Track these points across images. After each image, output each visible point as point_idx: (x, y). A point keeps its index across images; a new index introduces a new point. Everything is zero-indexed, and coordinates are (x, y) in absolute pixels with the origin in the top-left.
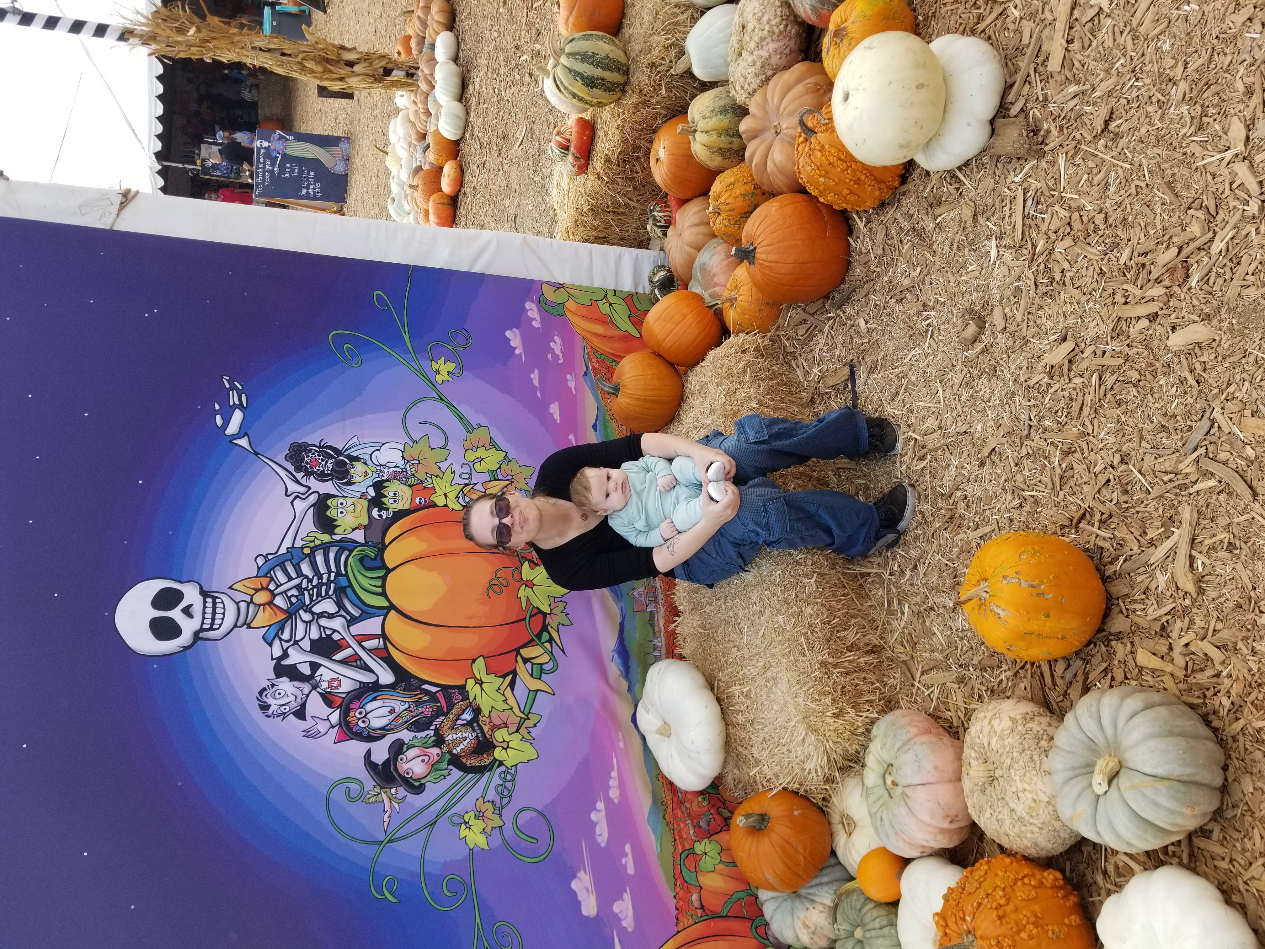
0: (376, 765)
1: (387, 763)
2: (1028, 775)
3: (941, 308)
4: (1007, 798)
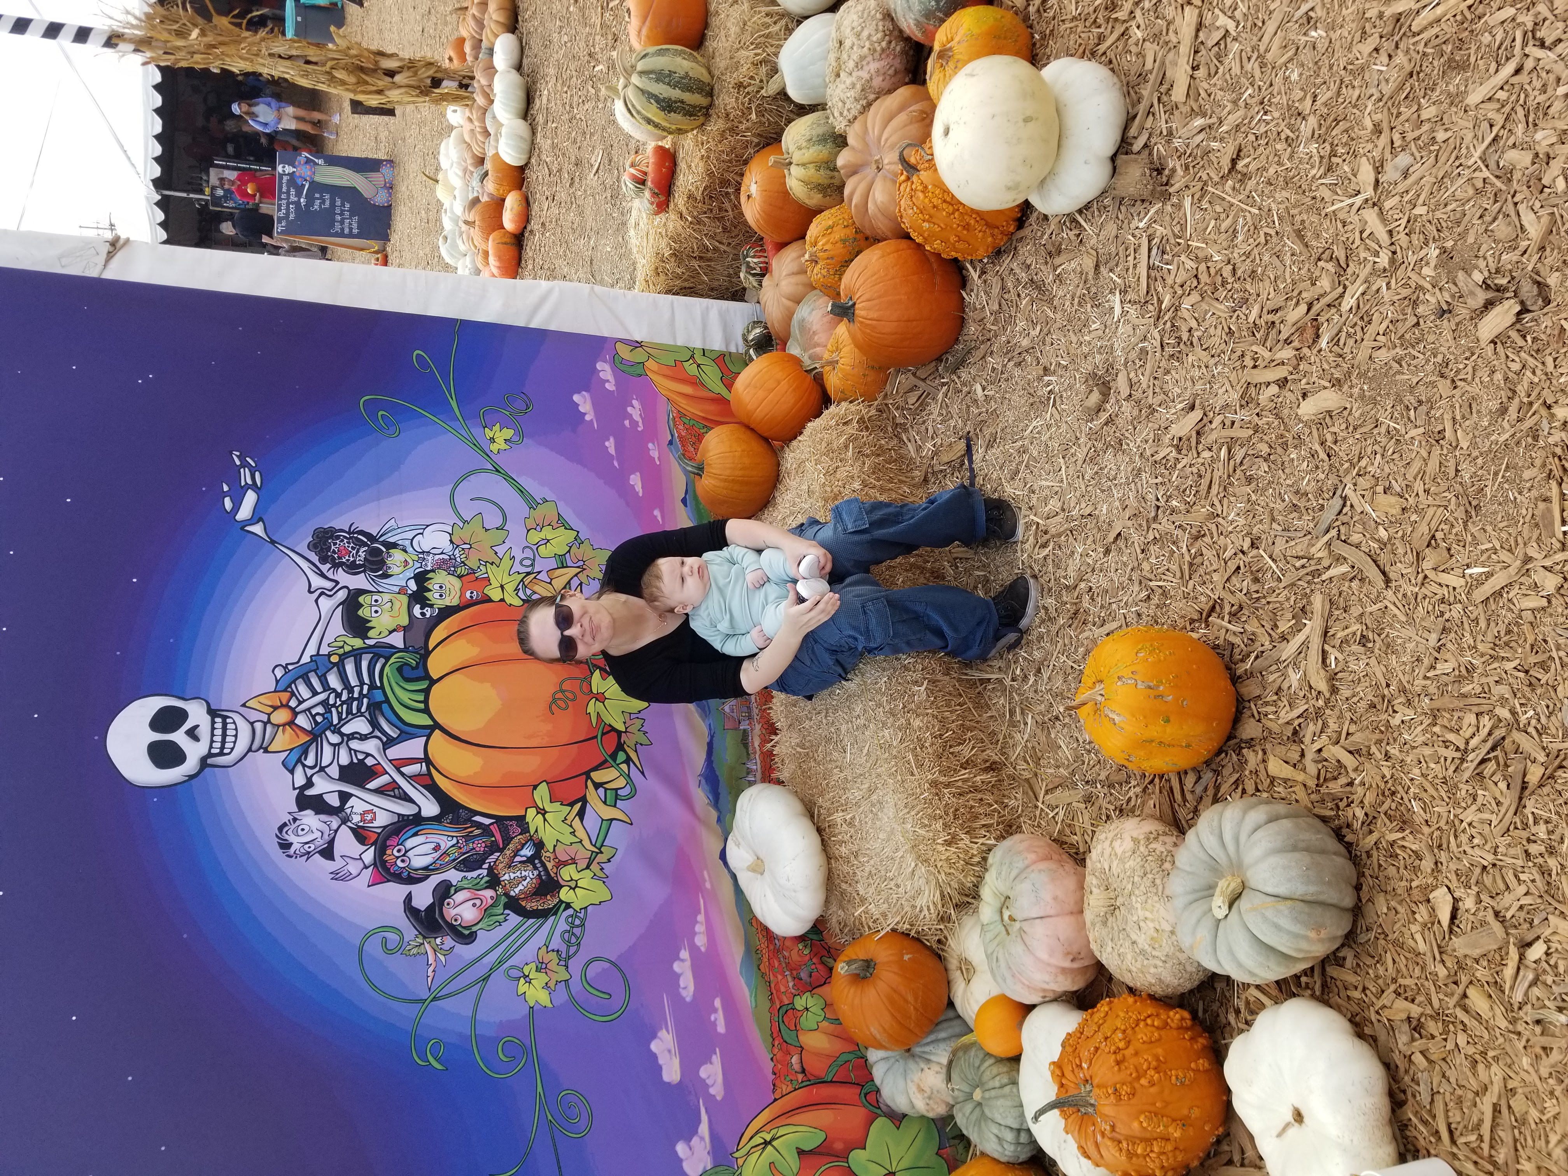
0: (419, 911)
1: (431, 908)
2: (1149, 901)
3: (1063, 373)
4: (1128, 929)
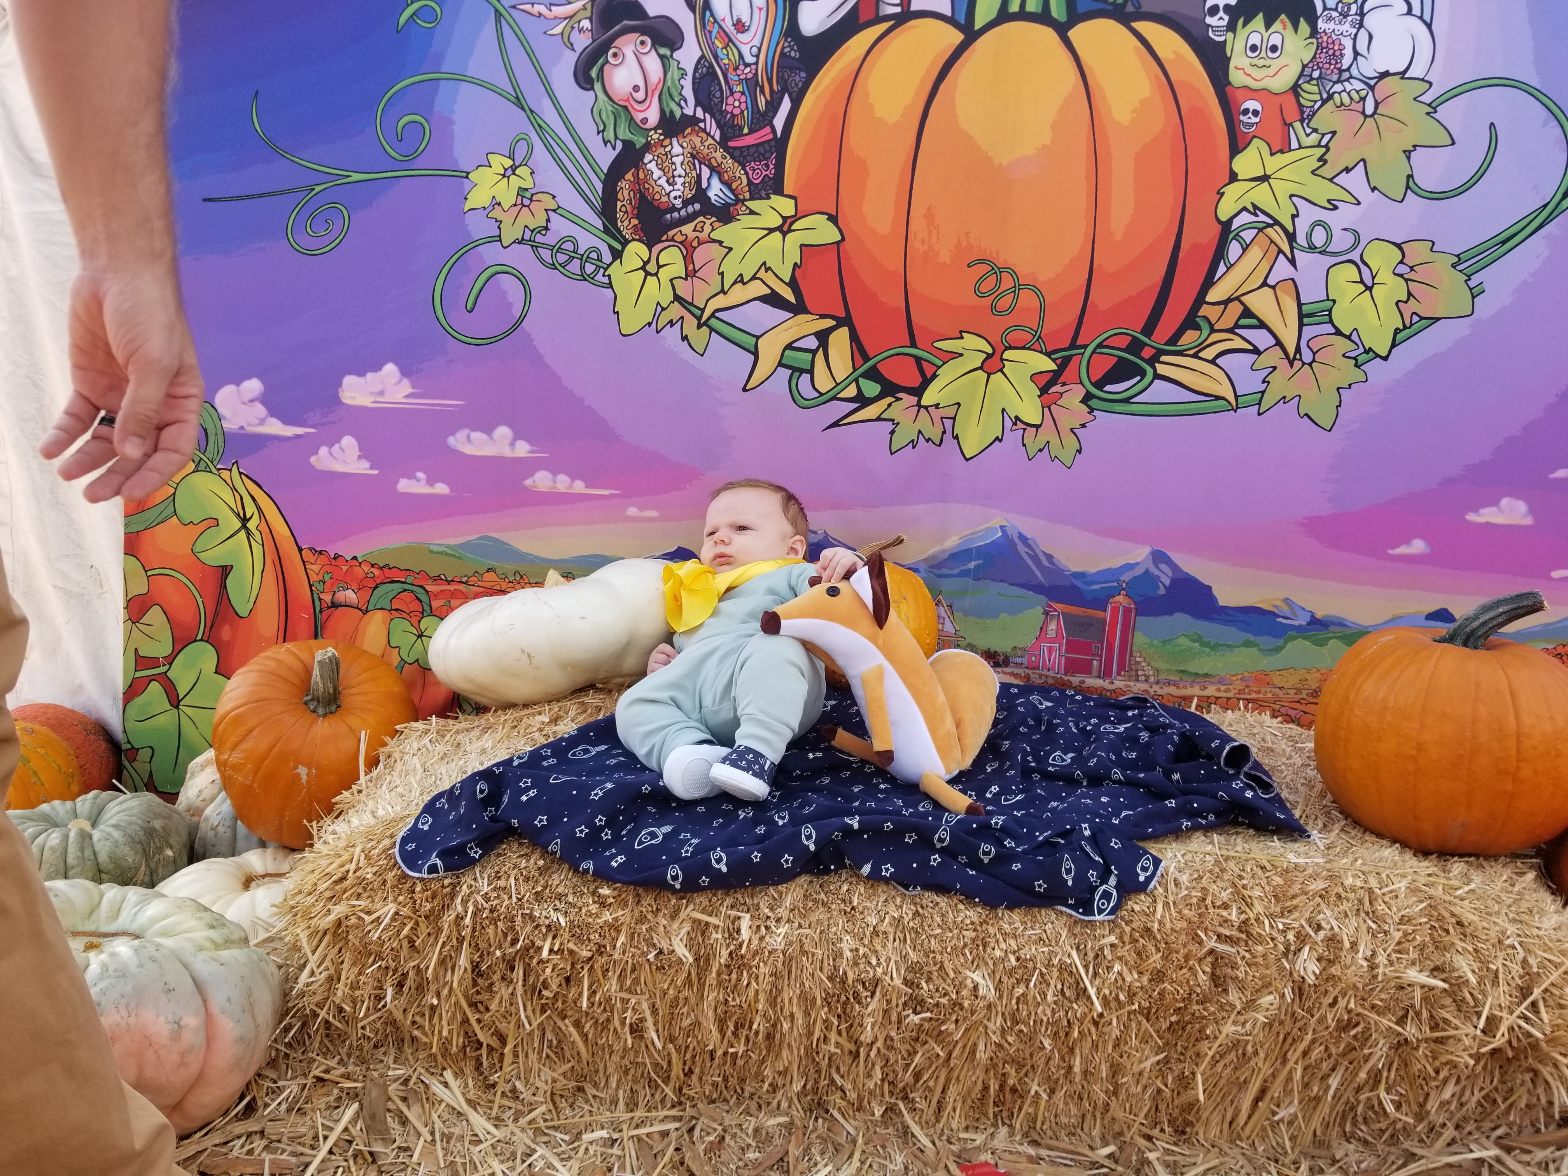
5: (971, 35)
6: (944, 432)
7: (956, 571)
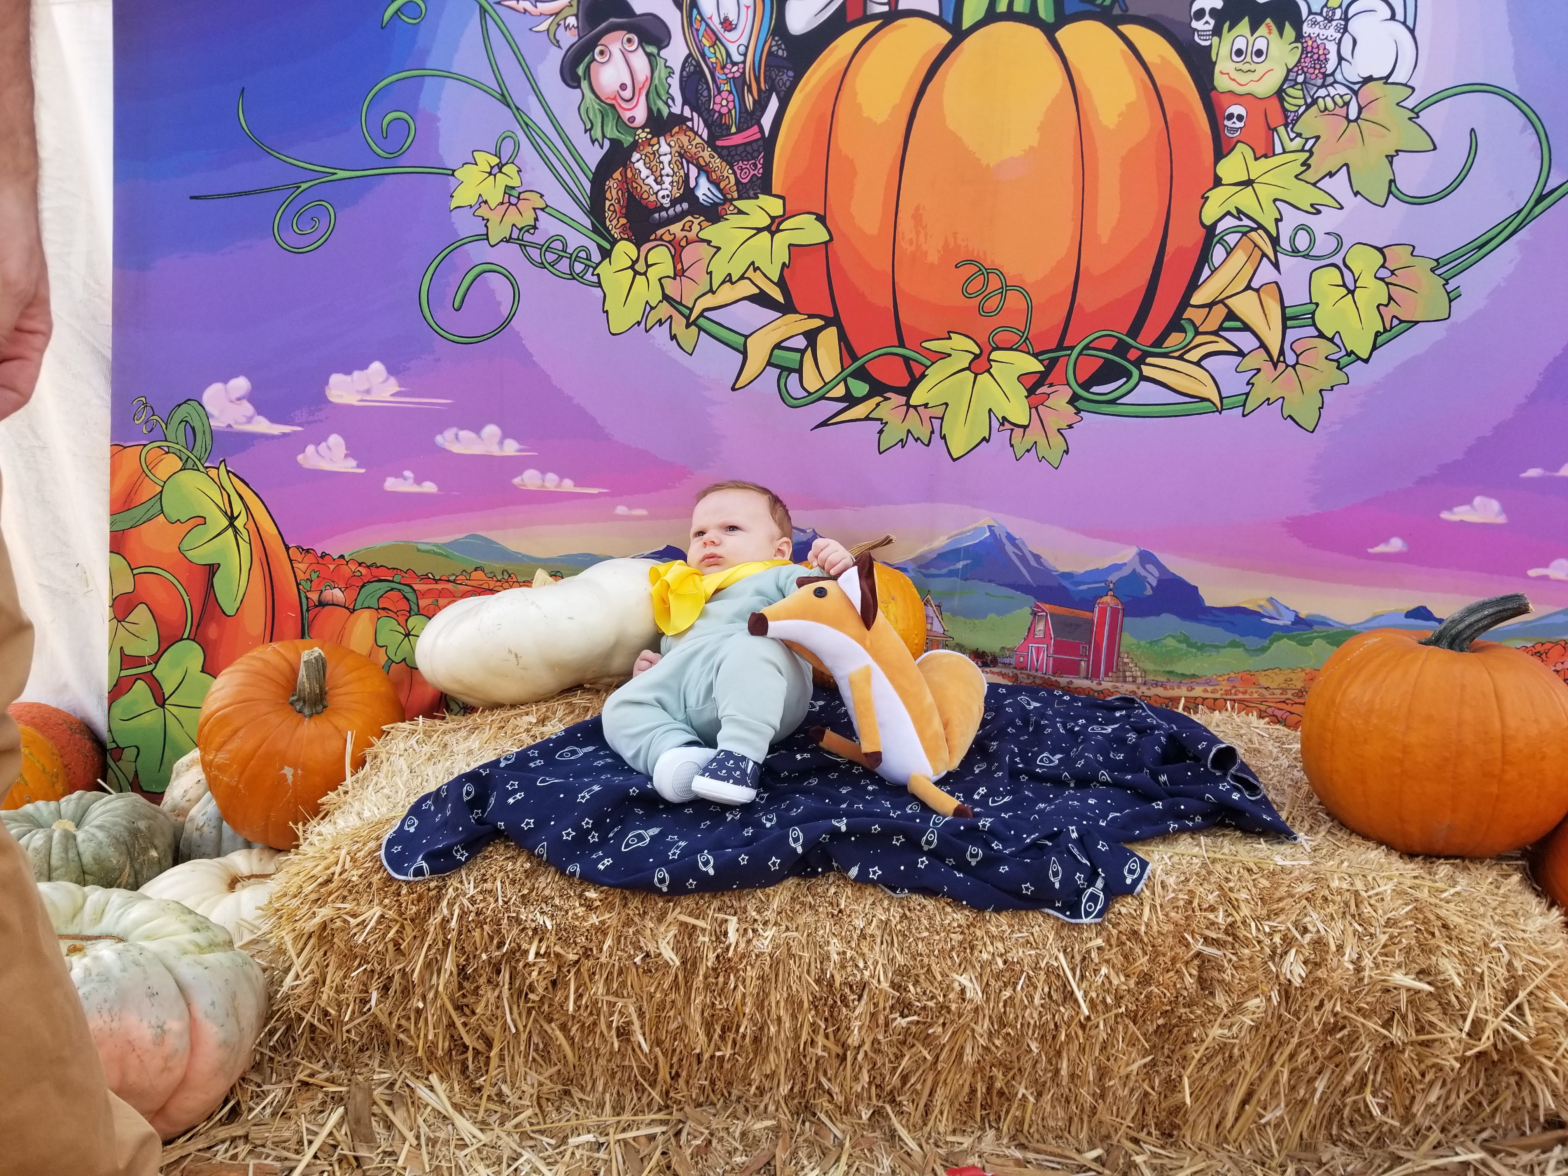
5: (959, 35)
6: (932, 432)
7: (945, 571)
